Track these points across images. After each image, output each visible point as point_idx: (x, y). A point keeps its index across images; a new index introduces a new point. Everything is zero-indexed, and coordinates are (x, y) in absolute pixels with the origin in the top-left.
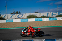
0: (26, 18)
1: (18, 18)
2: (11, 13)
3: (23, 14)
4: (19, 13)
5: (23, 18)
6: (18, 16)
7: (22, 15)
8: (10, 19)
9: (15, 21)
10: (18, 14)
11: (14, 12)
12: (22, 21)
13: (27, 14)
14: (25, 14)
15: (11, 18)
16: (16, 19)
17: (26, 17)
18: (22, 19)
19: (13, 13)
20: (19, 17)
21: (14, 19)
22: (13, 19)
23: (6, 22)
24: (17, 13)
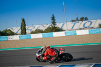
0: (98, 28)
1: (85, 28)
2: (73, 21)
3: (92, 21)
4: (86, 19)
5: (92, 28)
6: (85, 24)
7: (90, 23)
8: (71, 30)
9: (79, 33)
10: (84, 22)
11: (77, 18)
12: (91, 32)
13: (98, 20)
14: (95, 21)
15: (72, 28)
16: (80, 29)
17: (97, 25)
18: (91, 30)
19: (75, 21)
20: (85, 26)
21: (78, 30)
22: (76, 30)
23: (64, 35)
24: (82, 19)
